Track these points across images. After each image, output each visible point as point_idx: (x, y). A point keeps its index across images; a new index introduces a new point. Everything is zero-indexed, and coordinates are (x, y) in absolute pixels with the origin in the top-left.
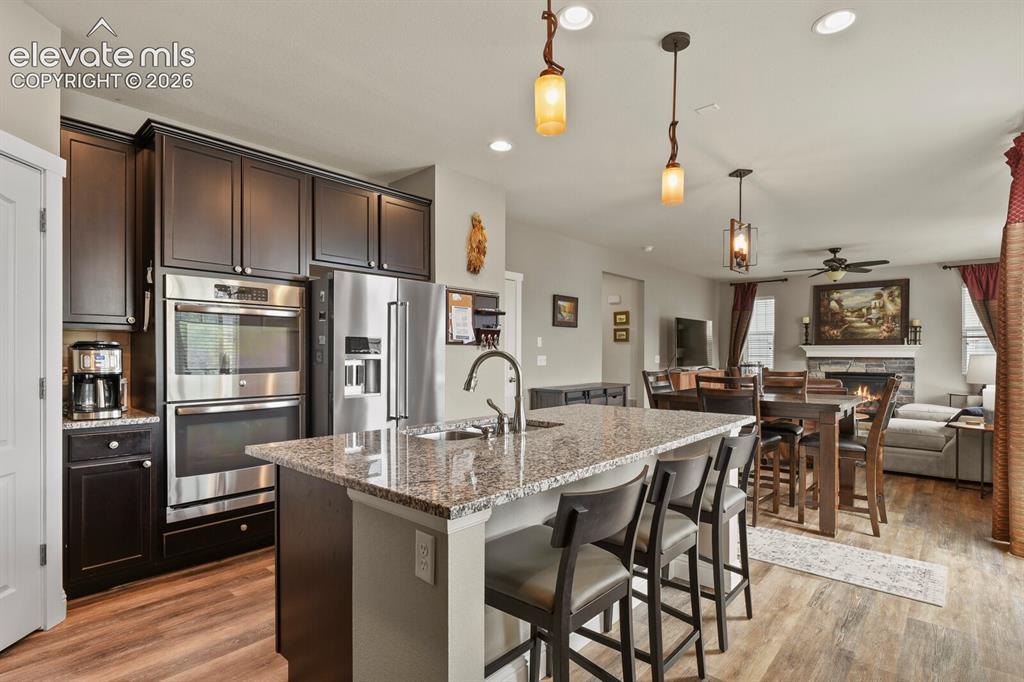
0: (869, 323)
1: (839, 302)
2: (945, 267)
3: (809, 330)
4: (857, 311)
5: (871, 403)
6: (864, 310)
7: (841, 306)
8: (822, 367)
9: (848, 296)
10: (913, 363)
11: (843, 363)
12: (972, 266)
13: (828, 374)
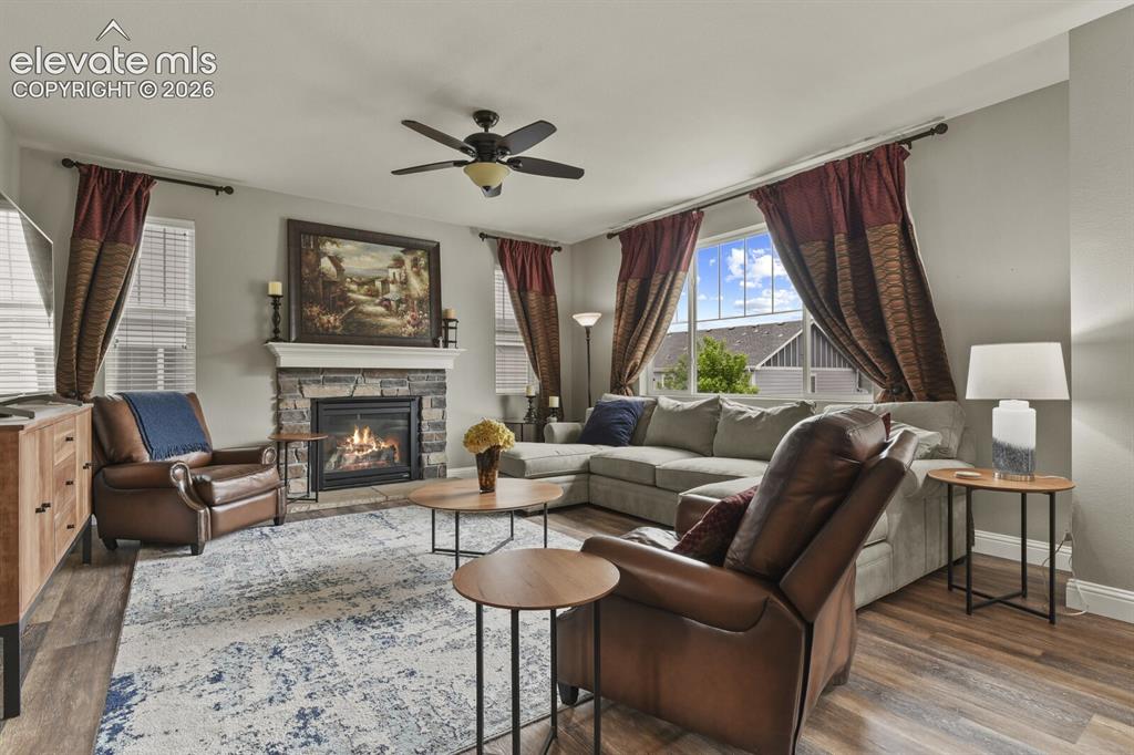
0: (388, 307)
1: (336, 260)
2: (480, 236)
3: (281, 311)
4: (366, 282)
5: (378, 455)
6: (378, 284)
7: (340, 270)
8: (305, 388)
9: (351, 254)
10: (445, 378)
11: (346, 380)
12: (511, 241)
13: (316, 403)
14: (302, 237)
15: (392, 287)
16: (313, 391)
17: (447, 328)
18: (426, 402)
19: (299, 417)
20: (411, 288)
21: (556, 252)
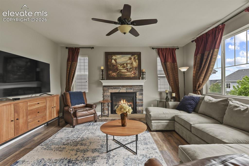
0: (127, 70)
2: (152, 48)
3: (104, 73)
4: (122, 64)
6: (125, 65)
7: (116, 62)
8: (109, 90)
9: (119, 58)
10: (142, 87)
11: (117, 88)
12: (161, 49)
13: (112, 93)
14: (108, 55)
15: (129, 65)
16: (111, 91)
17: (143, 74)
18: (138, 94)
19: (107, 97)
20: (133, 65)
21: (177, 50)
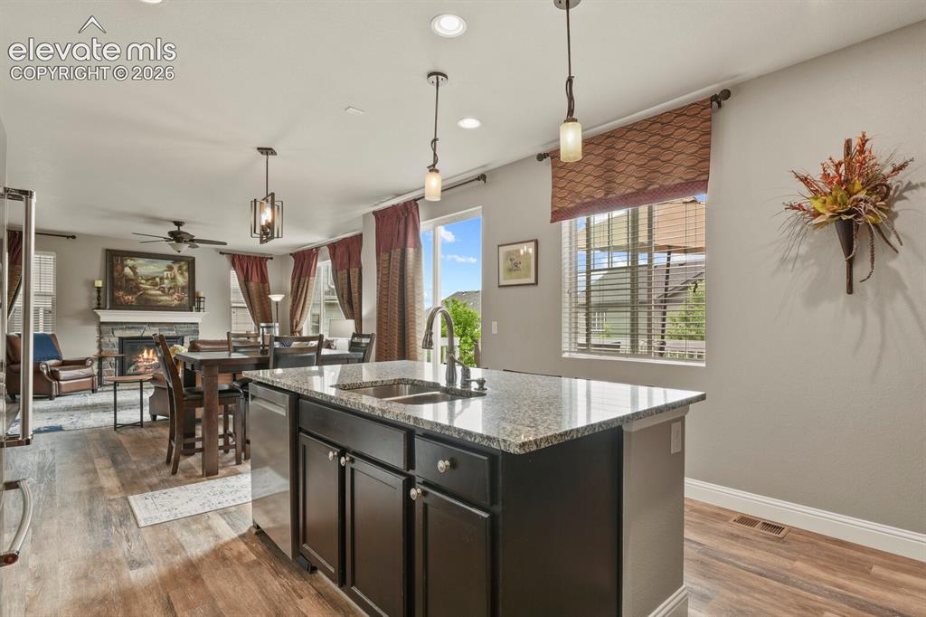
1: (133, 268)
2: (221, 253)
3: (102, 294)
4: (150, 279)
8: (115, 332)
10: (198, 327)
11: (138, 328)
12: (239, 255)
13: (122, 339)
14: (114, 258)
15: (166, 281)
16: (119, 333)
17: (199, 302)
18: (186, 339)
19: (111, 346)
21: (269, 260)
